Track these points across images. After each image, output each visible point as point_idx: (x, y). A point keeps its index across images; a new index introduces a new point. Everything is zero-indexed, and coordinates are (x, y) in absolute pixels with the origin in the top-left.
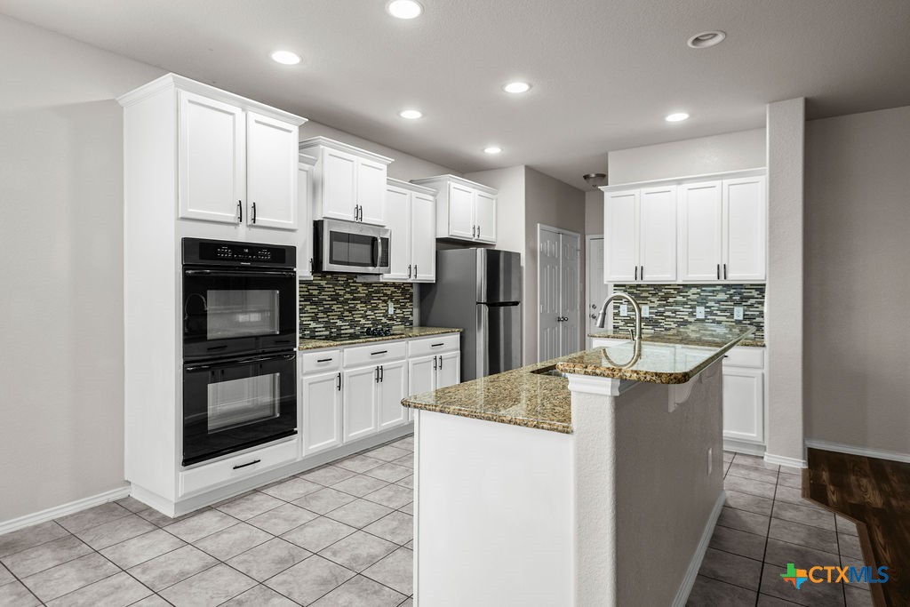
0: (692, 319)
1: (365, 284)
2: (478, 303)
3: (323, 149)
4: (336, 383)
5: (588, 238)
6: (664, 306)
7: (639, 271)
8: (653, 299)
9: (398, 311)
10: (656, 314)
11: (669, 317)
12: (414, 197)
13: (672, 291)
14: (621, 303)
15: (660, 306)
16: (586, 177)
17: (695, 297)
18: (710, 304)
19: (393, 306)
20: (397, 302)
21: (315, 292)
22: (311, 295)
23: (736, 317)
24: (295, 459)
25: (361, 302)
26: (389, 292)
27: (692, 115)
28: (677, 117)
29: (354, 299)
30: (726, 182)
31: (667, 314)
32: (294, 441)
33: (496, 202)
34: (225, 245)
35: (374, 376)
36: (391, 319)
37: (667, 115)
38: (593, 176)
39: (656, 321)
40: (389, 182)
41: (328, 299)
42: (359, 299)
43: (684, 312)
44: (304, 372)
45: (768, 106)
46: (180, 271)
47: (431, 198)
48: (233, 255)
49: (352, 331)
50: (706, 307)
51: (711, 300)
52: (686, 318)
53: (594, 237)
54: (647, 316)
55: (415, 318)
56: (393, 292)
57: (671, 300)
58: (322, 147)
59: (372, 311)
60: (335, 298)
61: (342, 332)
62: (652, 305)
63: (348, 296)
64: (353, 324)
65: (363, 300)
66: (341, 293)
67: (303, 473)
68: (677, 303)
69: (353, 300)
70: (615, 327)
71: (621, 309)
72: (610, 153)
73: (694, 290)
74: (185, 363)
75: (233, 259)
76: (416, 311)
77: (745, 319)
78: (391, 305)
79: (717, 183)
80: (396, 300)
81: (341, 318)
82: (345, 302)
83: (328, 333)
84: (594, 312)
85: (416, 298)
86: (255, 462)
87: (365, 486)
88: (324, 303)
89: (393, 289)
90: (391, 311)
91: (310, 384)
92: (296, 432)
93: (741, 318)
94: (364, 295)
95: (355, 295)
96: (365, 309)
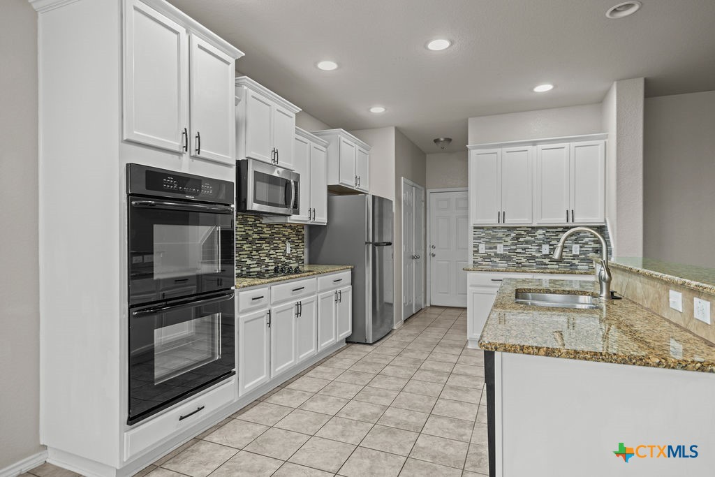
0: (539, 255)
1: (269, 226)
2: (366, 243)
3: (246, 90)
4: (265, 320)
5: (428, 191)
6: (516, 244)
7: (502, 216)
8: (506, 239)
9: (294, 251)
10: (509, 251)
11: (520, 253)
12: (312, 147)
13: (523, 232)
14: (480, 243)
15: (512, 244)
16: (436, 141)
17: (541, 237)
18: (553, 242)
19: (290, 246)
20: (293, 242)
23: (574, 253)
24: (232, 401)
25: (266, 242)
26: (287, 233)
27: (555, 87)
28: (544, 88)
29: (261, 239)
30: (573, 144)
31: (518, 251)
32: (233, 382)
33: (370, 157)
34: (171, 176)
35: (294, 311)
36: (288, 258)
37: (534, 87)
38: (442, 139)
39: (509, 257)
40: (297, 132)
42: (264, 239)
43: (533, 250)
44: (240, 310)
45: (615, 83)
46: (125, 201)
47: (324, 149)
48: (178, 187)
49: (258, 269)
50: (550, 245)
51: (554, 239)
52: (534, 254)
53: (434, 190)
54: (502, 252)
55: (305, 257)
56: (290, 233)
57: (521, 240)
58: (245, 88)
59: (274, 250)
61: (251, 270)
62: (506, 244)
63: (256, 236)
64: (260, 262)
65: (267, 240)
66: (250, 233)
67: (238, 413)
68: (527, 242)
69: (259, 240)
70: (474, 262)
71: (480, 248)
72: (469, 119)
73: (541, 232)
74: (130, 308)
75: (179, 192)
76: (306, 251)
77: (580, 254)
78: (288, 245)
79: (566, 145)
81: (250, 257)
82: (253, 242)
84: (433, 251)
85: (306, 239)
86: (199, 409)
87: (271, 413)
89: (289, 230)
90: (288, 251)
91: (245, 322)
92: (234, 373)
93: (578, 253)
94: (268, 236)
95: (261, 235)
96: (269, 248)
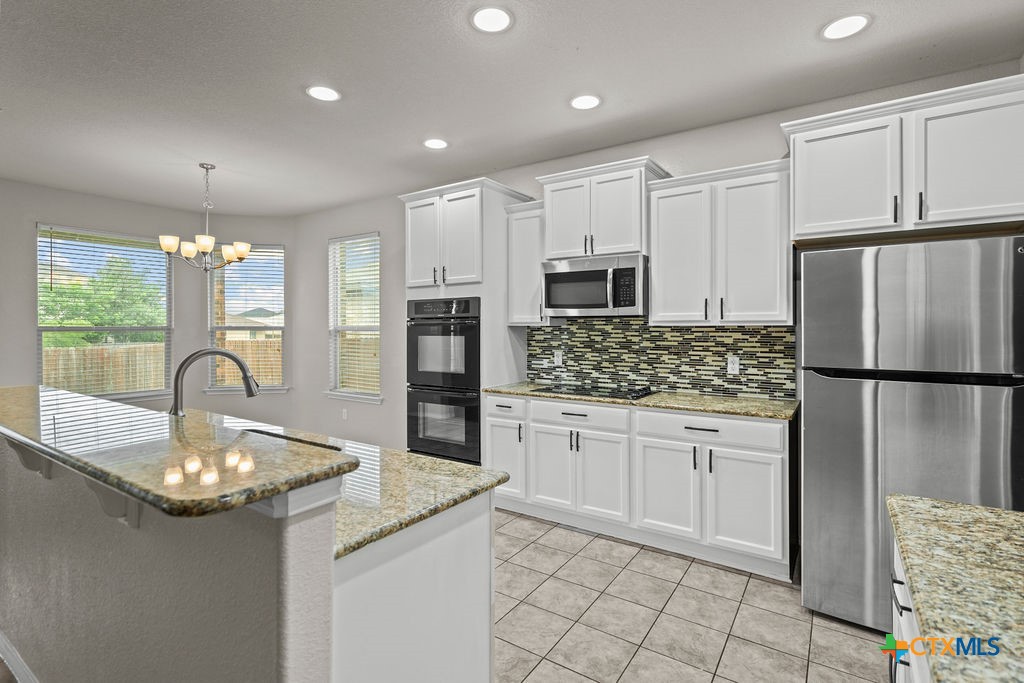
9: (750, 370)
19: (738, 361)
20: (749, 356)
21: (599, 339)
22: (593, 341)
25: (670, 353)
26: (729, 341)
29: (658, 348)
34: (429, 303)
36: (734, 381)
41: (615, 346)
42: (666, 348)
48: (433, 309)
56: (737, 341)
59: (692, 365)
60: (626, 345)
63: (646, 344)
65: (673, 350)
69: (655, 349)
75: (434, 312)
78: (734, 360)
80: (745, 353)
82: (643, 351)
83: (615, 386)
88: (610, 350)
89: (739, 336)
90: (734, 369)
94: (676, 344)
95: (658, 343)
96: (678, 362)
